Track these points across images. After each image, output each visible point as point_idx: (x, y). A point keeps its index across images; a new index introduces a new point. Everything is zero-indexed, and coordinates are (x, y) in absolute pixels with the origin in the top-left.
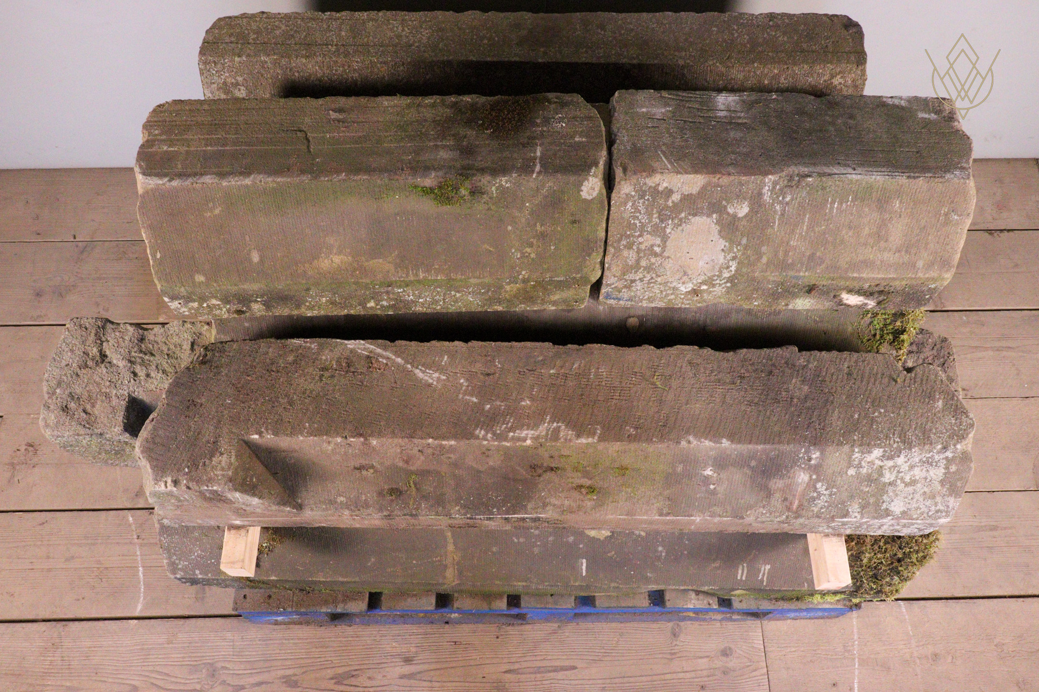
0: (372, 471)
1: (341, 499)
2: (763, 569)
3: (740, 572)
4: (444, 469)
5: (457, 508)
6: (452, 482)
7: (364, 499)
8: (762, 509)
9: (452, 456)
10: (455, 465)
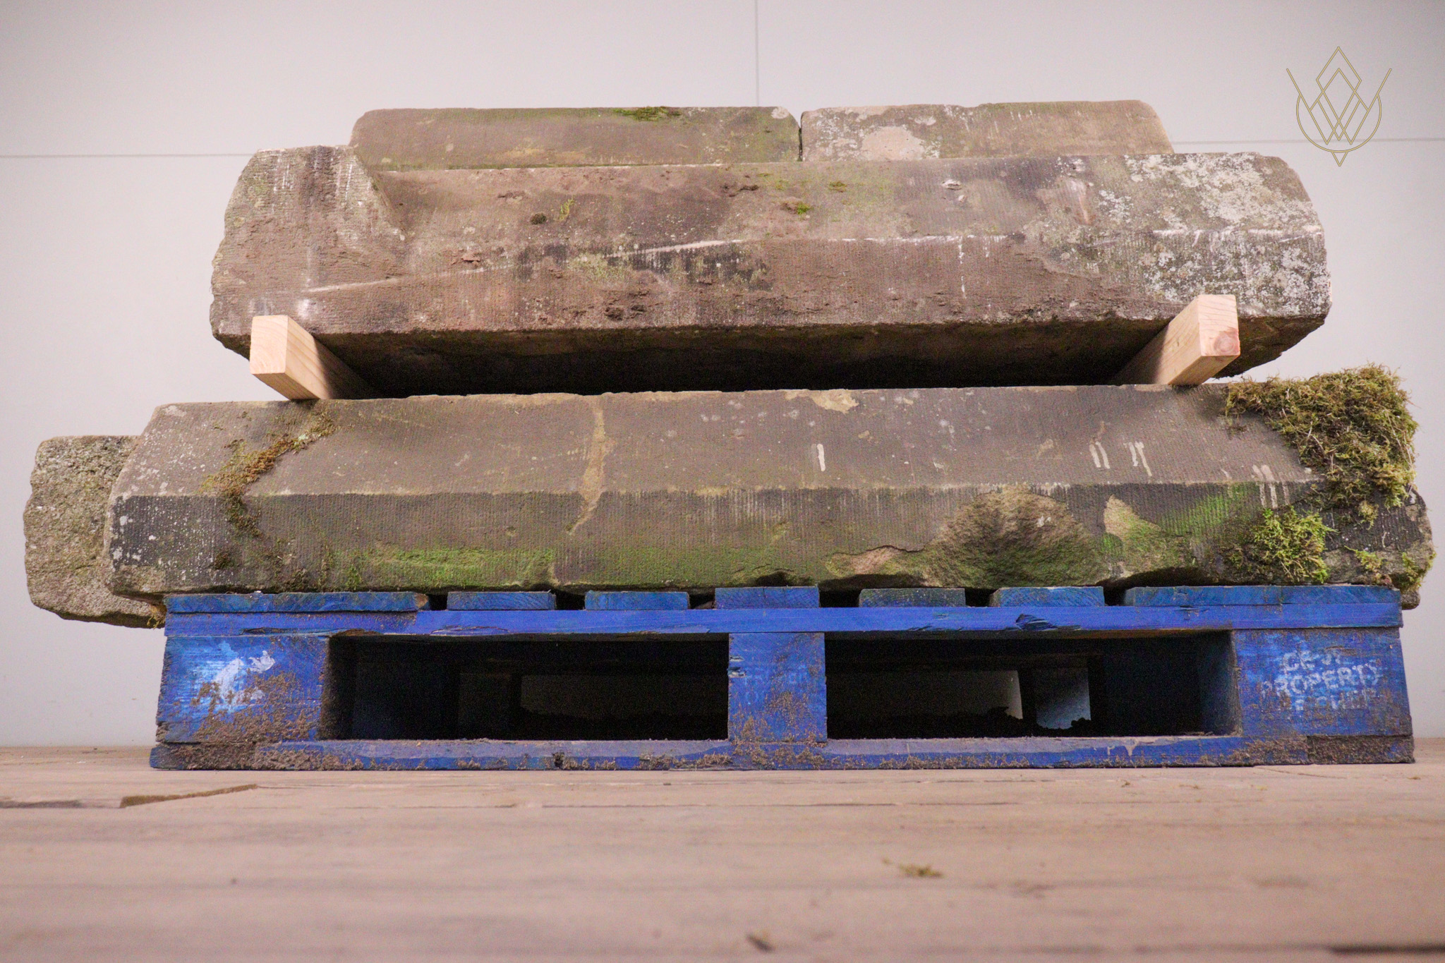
0: (520, 198)
1: (471, 229)
2: (1132, 449)
3: (1095, 455)
4: (611, 192)
5: (622, 235)
6: (620, 207)
7: (500, 228)
8: (1041, 223)
9: (624, 179)
10: (628, 189)
